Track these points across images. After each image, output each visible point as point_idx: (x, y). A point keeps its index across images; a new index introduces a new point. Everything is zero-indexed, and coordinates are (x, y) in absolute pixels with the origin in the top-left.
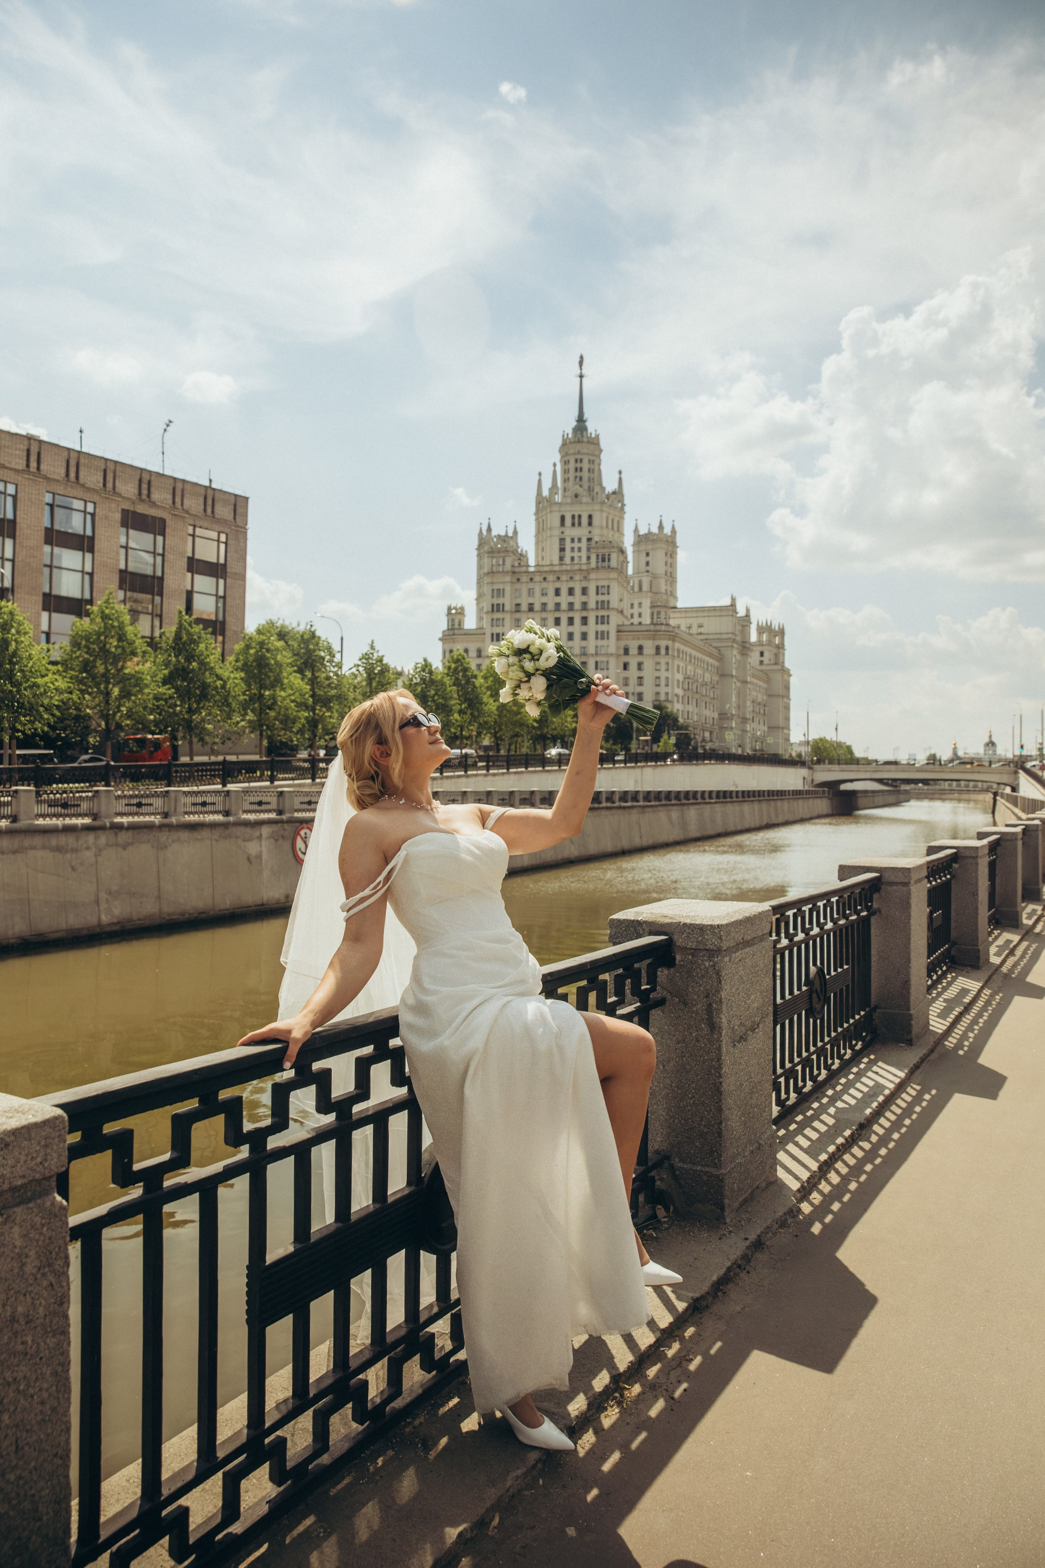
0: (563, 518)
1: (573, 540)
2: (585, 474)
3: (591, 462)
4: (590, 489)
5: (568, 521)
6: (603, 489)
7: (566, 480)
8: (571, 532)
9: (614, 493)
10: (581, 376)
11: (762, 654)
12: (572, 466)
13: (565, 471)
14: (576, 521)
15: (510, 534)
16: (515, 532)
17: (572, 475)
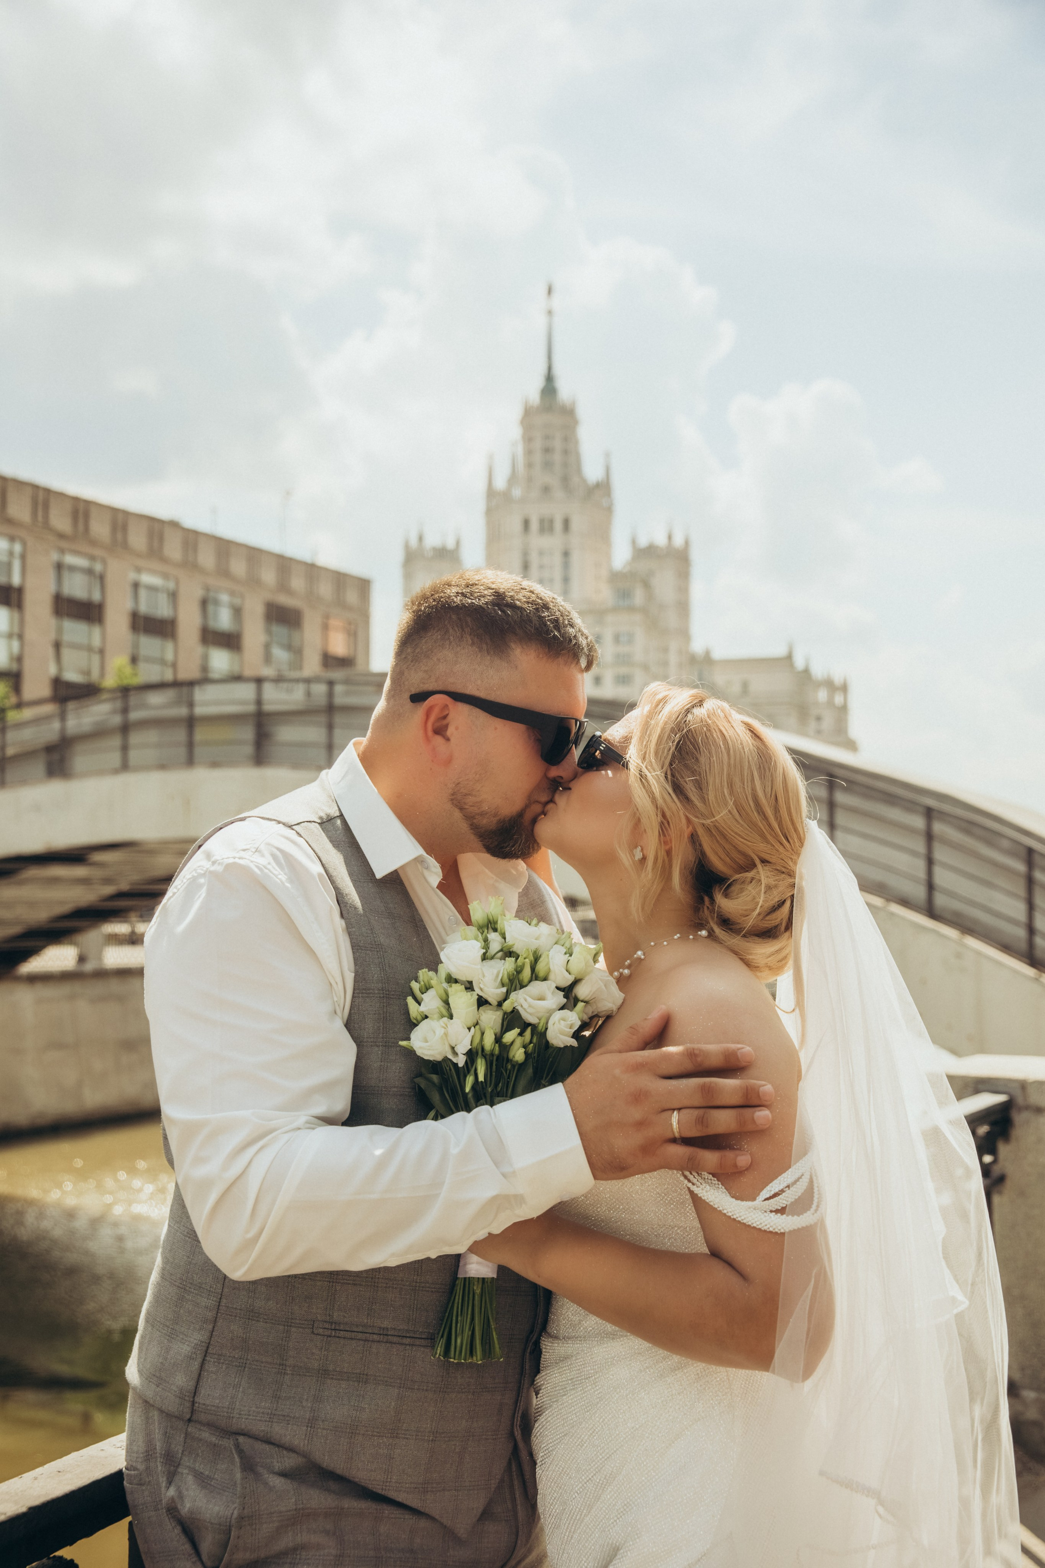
0: (526, 524)
1: (541, 553)
2: (557, 457)
3: (566, 439)
4: (565, 481)
5: (534, 526)
6: (584, 481)
7: (529, 465)
8: (538, 541)
9: (598, 485)
10: (550, 313)
11: (819, 719)
12: (538, 444)
13: (529, 452)
14: (546, 526)
15: (451, 544)
16: (458, 543)
17: (538, 458)
